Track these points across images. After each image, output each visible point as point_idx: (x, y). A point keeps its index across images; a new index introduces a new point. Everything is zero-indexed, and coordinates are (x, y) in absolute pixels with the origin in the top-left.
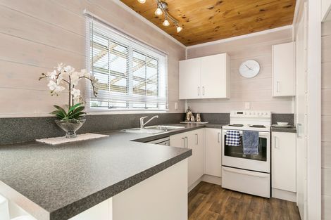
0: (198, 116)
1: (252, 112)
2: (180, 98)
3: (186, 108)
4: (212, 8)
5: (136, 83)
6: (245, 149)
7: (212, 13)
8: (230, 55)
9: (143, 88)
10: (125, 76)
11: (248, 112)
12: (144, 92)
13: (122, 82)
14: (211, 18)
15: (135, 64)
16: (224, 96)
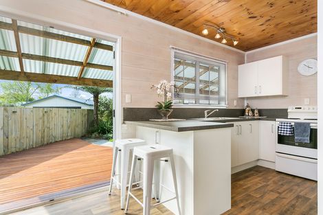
0: (256, 111)
1: (311, 107)
2: (239, 97)
3: (246, 105)
4: (262, 25)
5: (201, 86)
6: (296, 138)
7: (264, 27)
8: (287, 57)
9: (207, 89)
10: (193, 80)
11: (307, 107)
12: (207, 92)
13: (191, 86)
14: (263, 30)
15: (201, 70)
16: (280, 93)
